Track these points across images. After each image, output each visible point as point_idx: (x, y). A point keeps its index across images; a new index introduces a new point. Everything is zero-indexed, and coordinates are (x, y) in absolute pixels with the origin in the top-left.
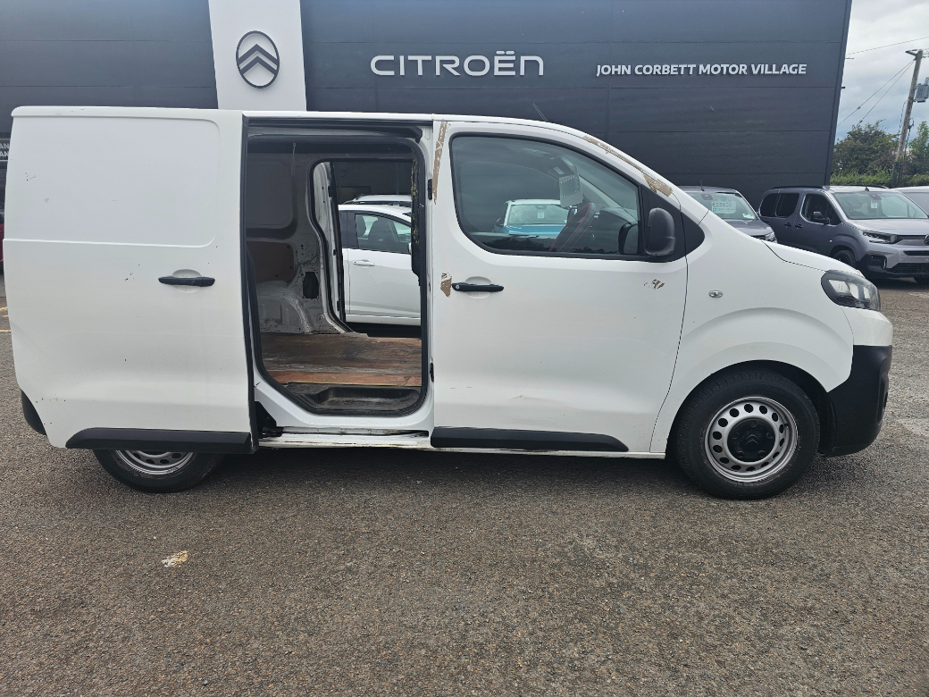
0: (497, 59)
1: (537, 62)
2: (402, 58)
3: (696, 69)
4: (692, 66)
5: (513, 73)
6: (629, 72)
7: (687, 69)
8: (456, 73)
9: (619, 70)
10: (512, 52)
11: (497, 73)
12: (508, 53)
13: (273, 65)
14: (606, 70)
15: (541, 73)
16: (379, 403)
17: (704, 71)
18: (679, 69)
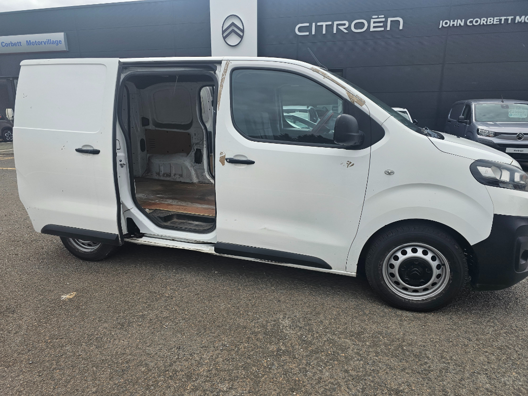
0: (372, 21)
1: (399, 21)
2: (314, 24)
3: (513, 20)
4: (510, 18)
5: (383, 29)
6: (462, 24)
7: (507, 20)
8: (346, 31)
9: (455, 23)
10: (383, 16)
11: (372, 29)
12: (379, 17)
13: (240, 32)
14: (446, 23)
15: (401, 28)
16: (197, 225)
17: (520, 21)
18: (501, 20)
